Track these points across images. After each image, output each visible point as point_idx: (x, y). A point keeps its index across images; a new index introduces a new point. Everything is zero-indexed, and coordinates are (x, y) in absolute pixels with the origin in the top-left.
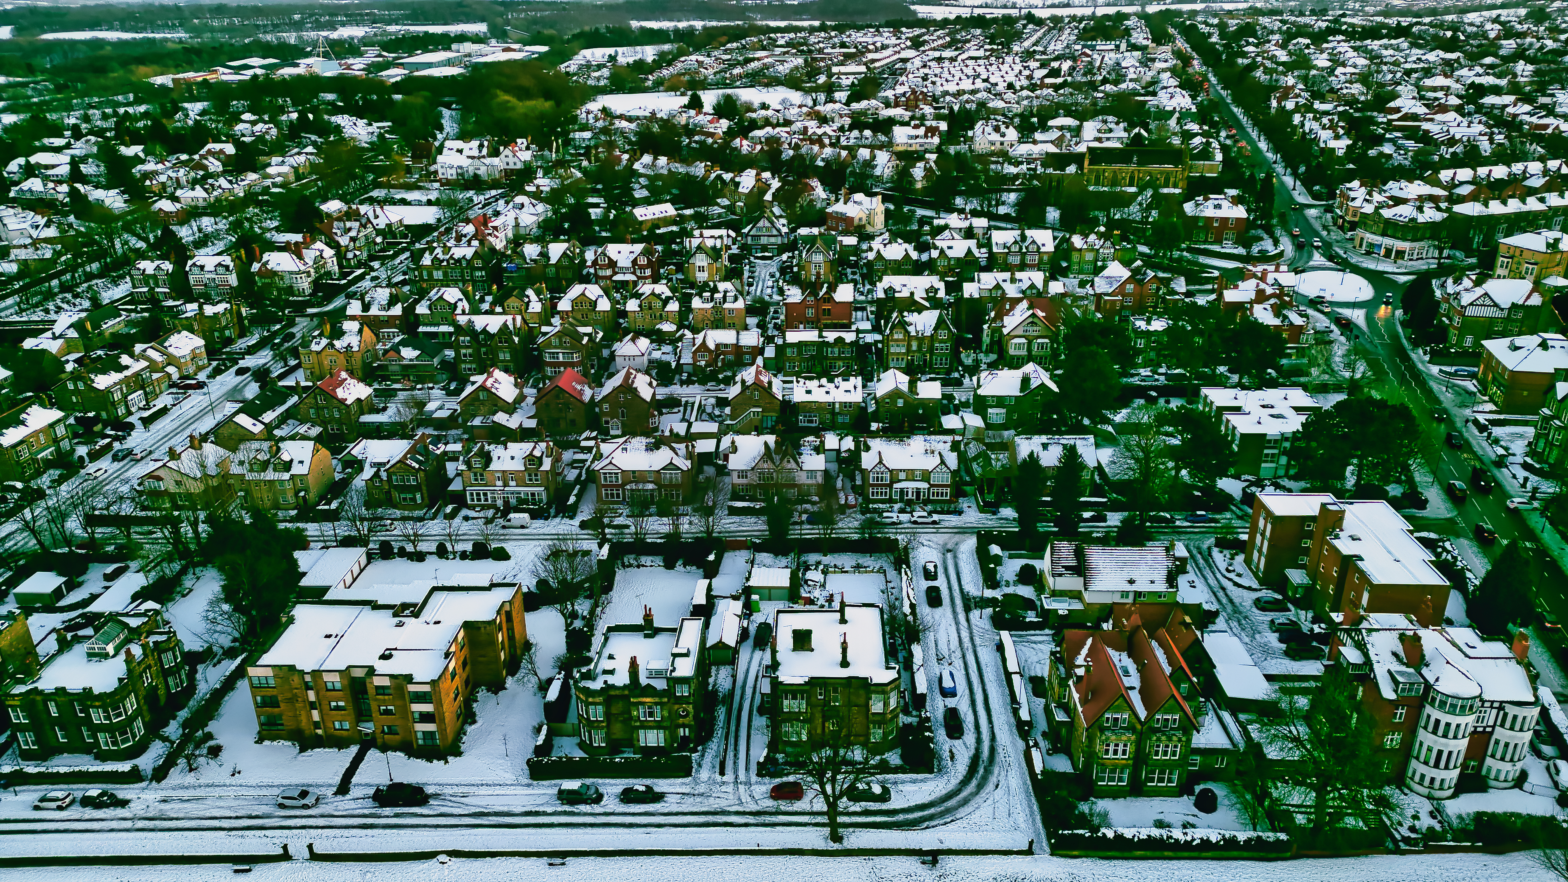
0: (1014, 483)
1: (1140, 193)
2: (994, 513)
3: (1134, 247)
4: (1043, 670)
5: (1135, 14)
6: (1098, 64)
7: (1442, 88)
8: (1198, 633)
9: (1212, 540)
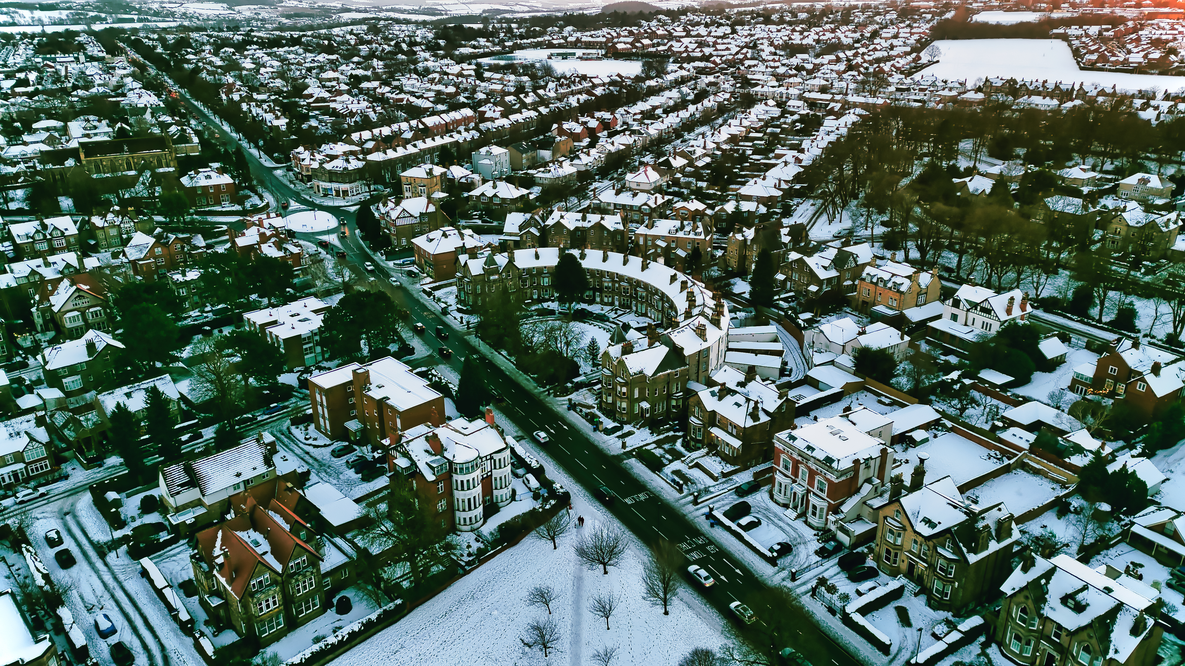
0: (110, 434)
1: (140, 174)
2: (100, 466)
3: (151, 219)
4: (189, 573)
5: (84, 32)
6: (63, 73)
7: (334, 79)
8: (300, 492)
9: (288, 422)
